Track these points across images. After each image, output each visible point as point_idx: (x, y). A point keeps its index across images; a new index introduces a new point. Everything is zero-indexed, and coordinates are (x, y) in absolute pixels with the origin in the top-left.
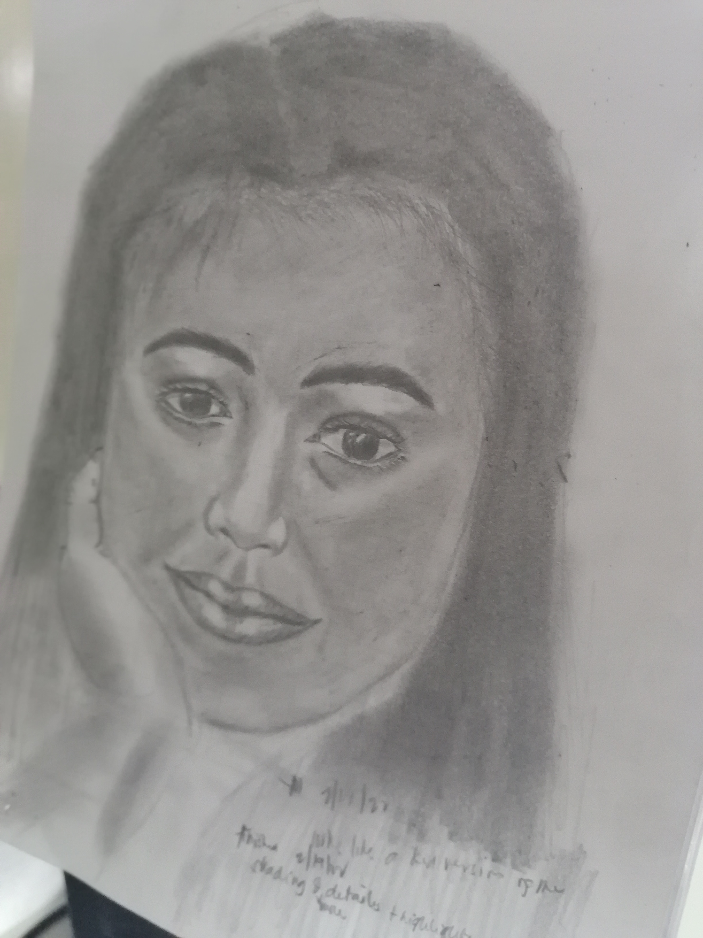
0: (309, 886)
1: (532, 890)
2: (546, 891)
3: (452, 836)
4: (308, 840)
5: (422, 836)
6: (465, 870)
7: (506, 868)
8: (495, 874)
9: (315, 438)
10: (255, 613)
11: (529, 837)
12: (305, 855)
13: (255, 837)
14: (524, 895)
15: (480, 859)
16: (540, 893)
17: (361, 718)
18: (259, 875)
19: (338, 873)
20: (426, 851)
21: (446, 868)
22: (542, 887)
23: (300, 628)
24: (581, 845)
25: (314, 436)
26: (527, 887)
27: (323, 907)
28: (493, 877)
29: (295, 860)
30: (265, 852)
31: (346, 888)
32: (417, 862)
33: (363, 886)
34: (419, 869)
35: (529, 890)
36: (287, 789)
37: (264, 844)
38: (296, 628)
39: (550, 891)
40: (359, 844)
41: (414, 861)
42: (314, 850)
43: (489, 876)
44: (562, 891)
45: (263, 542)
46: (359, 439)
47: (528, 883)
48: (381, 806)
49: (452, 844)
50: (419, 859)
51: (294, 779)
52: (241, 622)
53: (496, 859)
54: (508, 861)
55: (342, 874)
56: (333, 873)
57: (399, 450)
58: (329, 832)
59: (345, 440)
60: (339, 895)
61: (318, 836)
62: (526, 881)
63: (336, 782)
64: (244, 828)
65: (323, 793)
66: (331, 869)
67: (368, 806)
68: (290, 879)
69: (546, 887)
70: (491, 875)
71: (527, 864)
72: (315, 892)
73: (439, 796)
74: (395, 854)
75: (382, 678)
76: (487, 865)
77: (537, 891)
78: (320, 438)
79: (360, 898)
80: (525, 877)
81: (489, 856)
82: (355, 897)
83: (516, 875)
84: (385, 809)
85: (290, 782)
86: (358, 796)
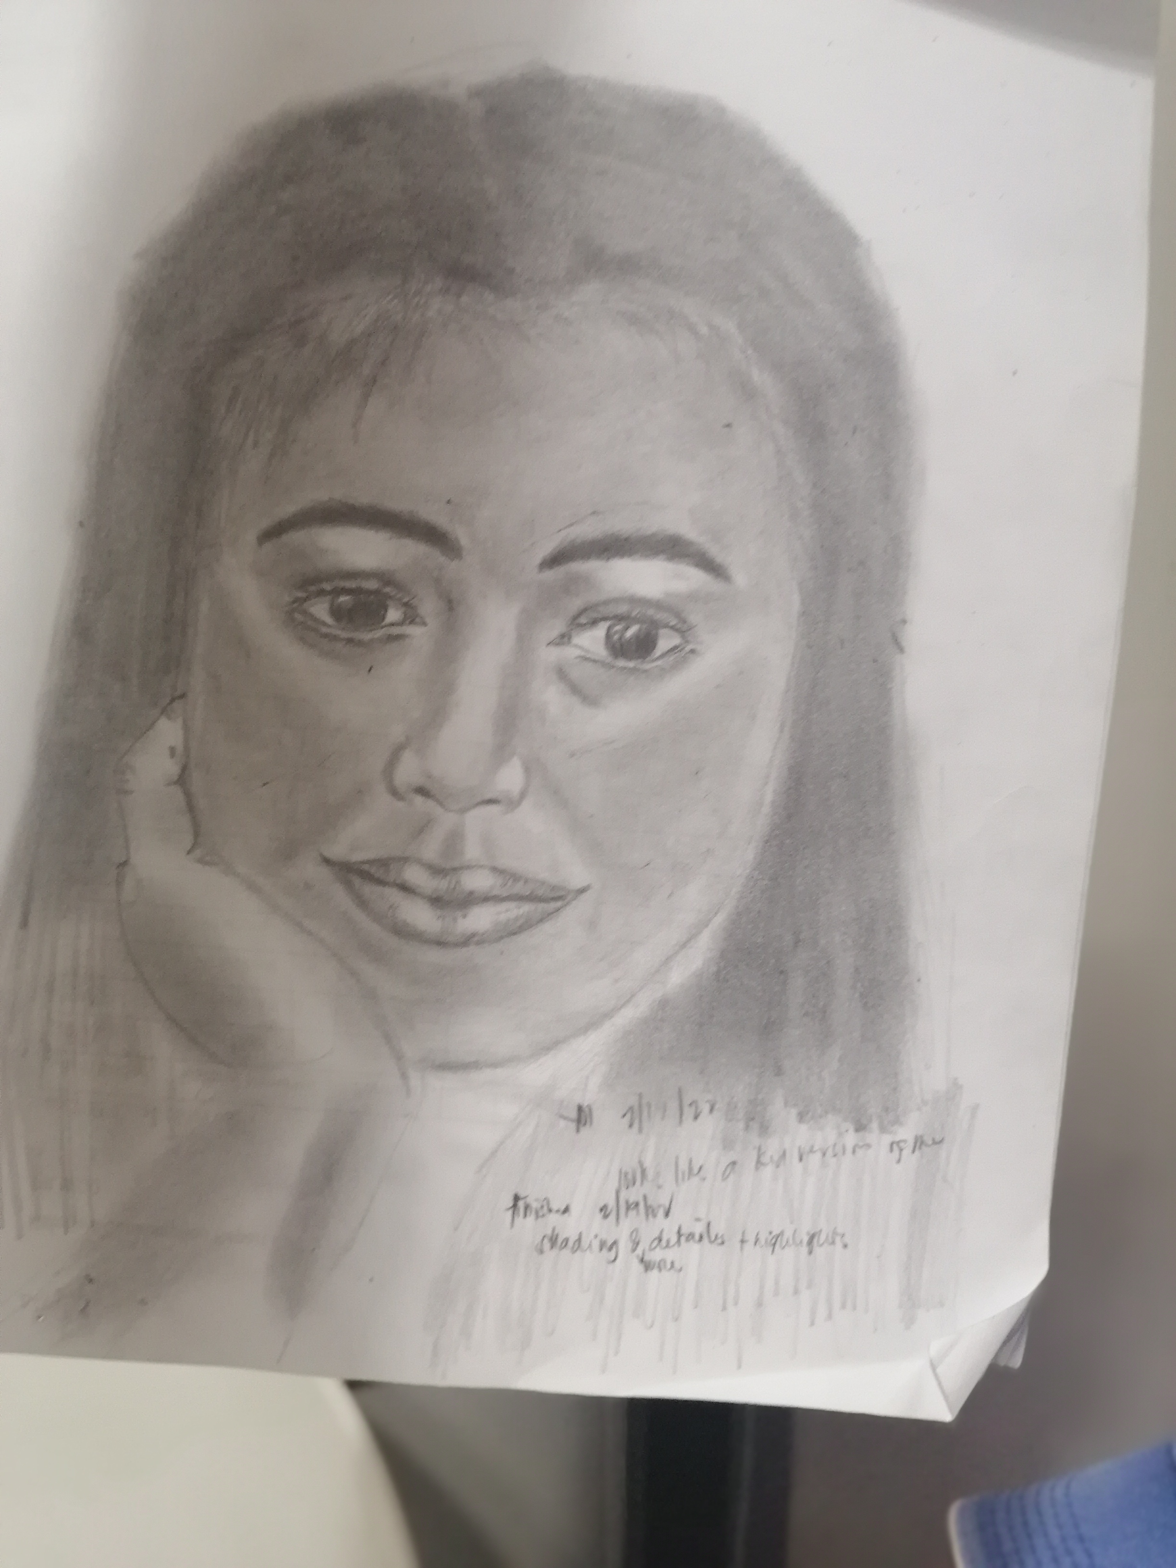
0: (624, 1246)
1: (907, 1152)
2: (924, 1147)
3: (801, 1117)
4: (613, 1183)
5: (764, 1130)
6: (824, 1154)
7: (873, 1136)
8: (861, 1147)
9: (564, 639)
10: (487, 899)
11: (895, 1089)
12: (612, 1203)
13: (535, 1205)
14: (899, 1161)
15: (840, 1135)
16: (917, 1152)
17: (664, 1003)
18: (550, 1255)
19: (661, 1213)
20: (772, 1147)
21: (801, 1159)
22: (918, 1144)
23: (559, 904)
24: (956, 1079)
25: (563, 636)
26: (901, 1150)
27: (647, 1266)
28: (860, 1152)
29: (599, 1216)
30: (553, 1219)
31: (676, 1229)
32: (763, 1164)
33: (698, 1220)
34: (768, 1171)
35: (905, 1153)
36: (573, 1126)
37: (550, 1211)
38: (553, 905)
39: (927, 1145)
40: (683, 1166)
41: (759, 1163)
42: (623, 1195)
43: (854, 1152)
44: (941, 1141)
45: (488, 796)
46: (629, 633)
47: (902, 1145)
48: (706, 1108)
49: (804, 1127)
50: (765, 1159)
51: (580, 1109)
52: (465, 916)
53: (860, 1128)
54: (875, 1125)
55: (667, 1214)
56: (655, 1216)
57: (687, 642)
58: (641, 1163)
59: (608, 636)
60: (668, 1242)
61: (626, 1174)
62: (898, 1143)
63: (640, 1096)
64: (517, 1198)
65: (624, 1116)
66: (650, 1211)
67: (689, 1113)
68: (596, 1244)
69: (922, 1143)
70: (857, 1150)
71: (897, 1121)
72: (634, 1250)
73: (779, 1071)
74: (734, 1163)
75: (684, 945)
76: (851, 1139)
77: (913, 1151)
78: (570, 638)
79: (697, 1237)
80: (897, 1139)
81: (851, 1128)
82: (691, 1236)
83: (887, 1139)
84: (712, 1110)
85: (574, 1114)
86: (673, 1105)
